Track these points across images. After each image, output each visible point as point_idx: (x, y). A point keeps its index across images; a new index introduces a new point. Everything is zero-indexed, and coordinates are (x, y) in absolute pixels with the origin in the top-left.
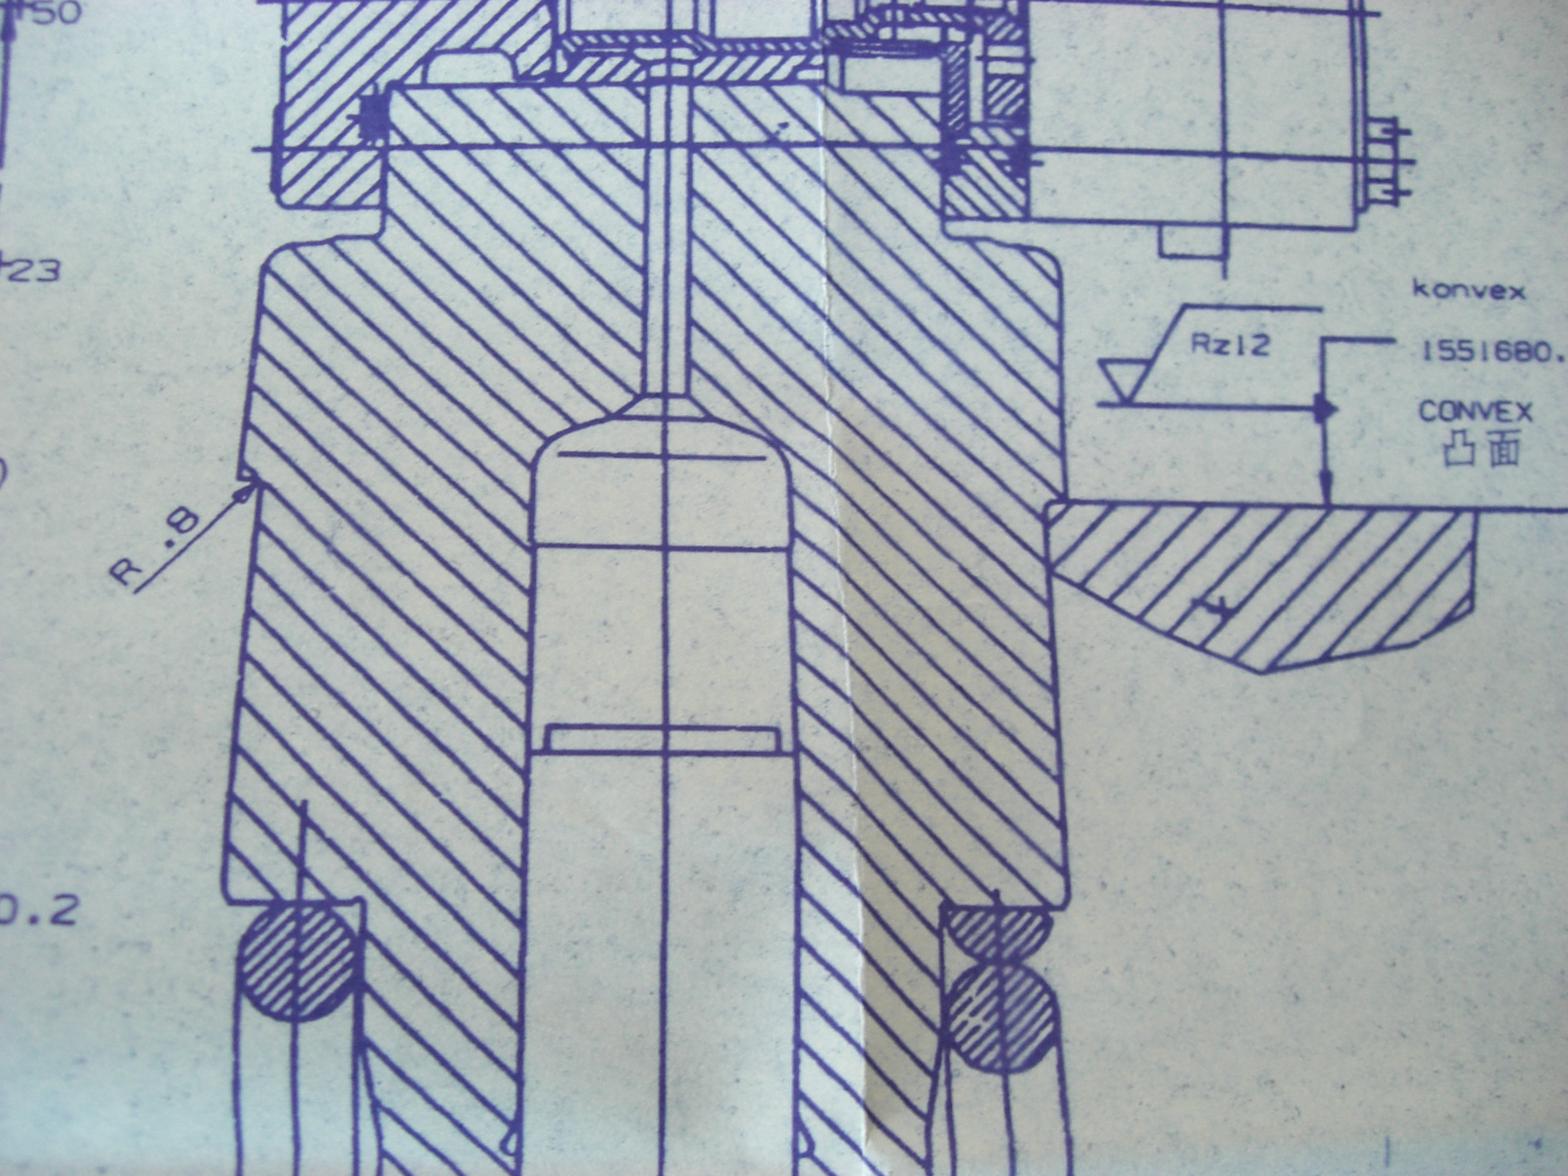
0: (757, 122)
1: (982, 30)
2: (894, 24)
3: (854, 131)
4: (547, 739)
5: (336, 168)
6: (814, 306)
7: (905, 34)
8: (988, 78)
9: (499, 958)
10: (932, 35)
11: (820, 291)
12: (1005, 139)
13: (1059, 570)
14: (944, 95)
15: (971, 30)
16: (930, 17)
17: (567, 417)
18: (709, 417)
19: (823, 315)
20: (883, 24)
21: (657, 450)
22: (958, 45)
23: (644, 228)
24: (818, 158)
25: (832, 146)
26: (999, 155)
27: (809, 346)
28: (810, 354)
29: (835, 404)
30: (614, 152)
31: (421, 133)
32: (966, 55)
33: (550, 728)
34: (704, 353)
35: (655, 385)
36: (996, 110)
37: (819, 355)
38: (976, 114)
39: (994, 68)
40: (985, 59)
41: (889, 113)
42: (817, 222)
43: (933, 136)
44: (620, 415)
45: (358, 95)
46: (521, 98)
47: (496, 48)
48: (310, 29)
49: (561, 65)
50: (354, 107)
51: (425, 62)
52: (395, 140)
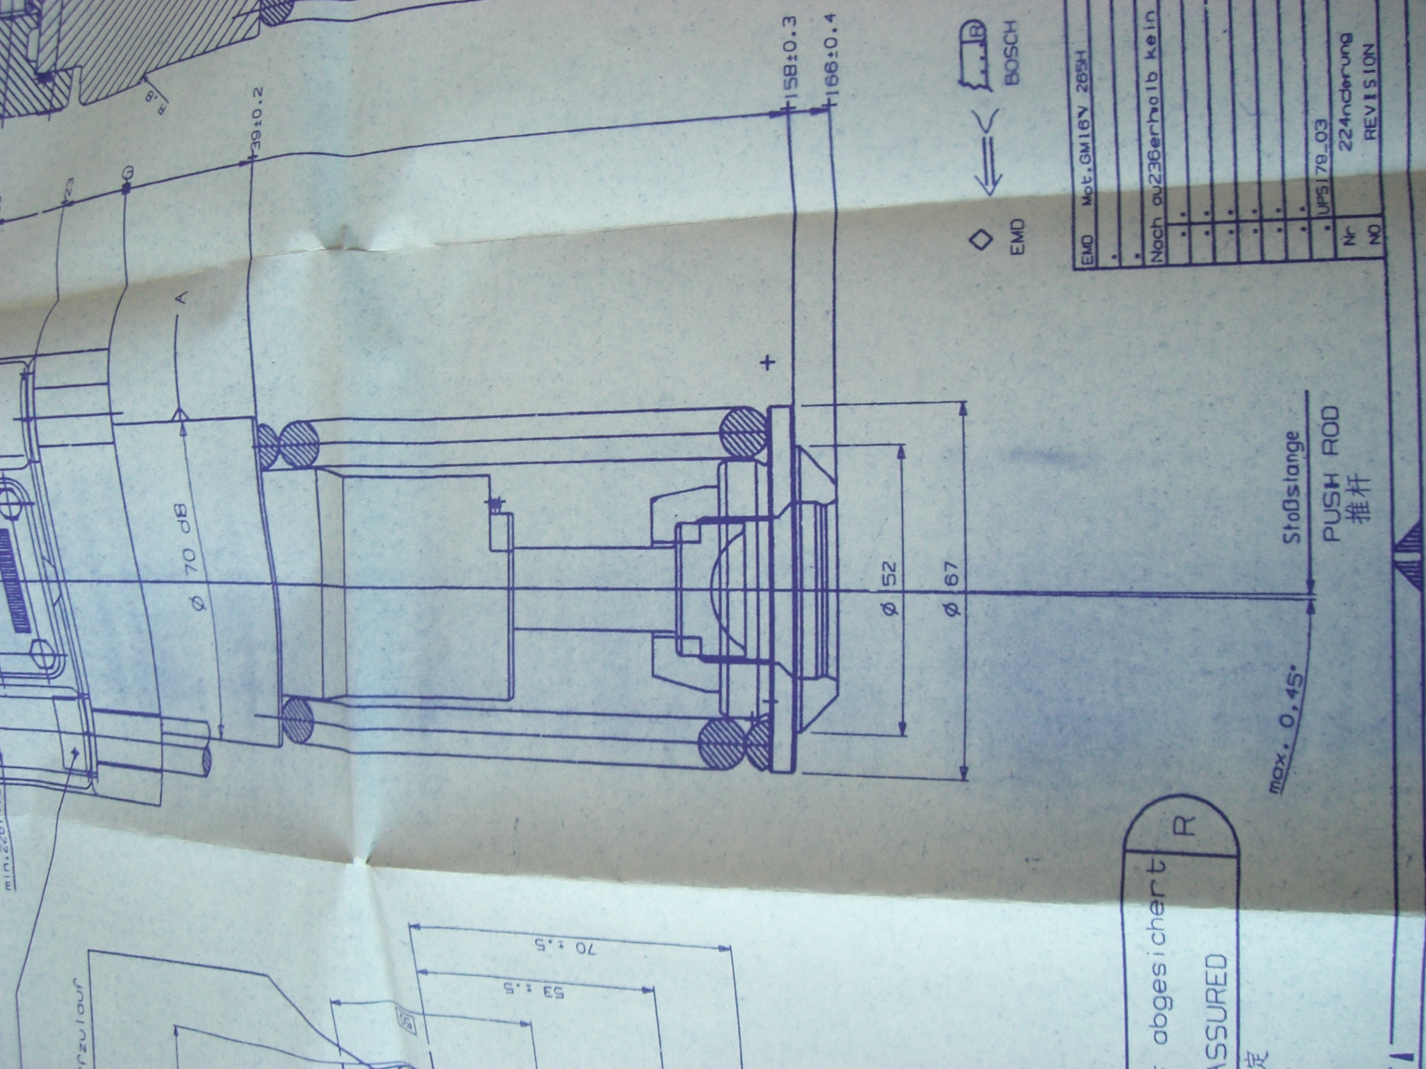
5: (59, 88)
31: (52, 59)
45: (36, 85)
46: (44, 24)
47: (27, 36)
48: (14, 107)
49: (35, 11)
50: (41, 86)
51: (28, 61)
52: (53, 69)
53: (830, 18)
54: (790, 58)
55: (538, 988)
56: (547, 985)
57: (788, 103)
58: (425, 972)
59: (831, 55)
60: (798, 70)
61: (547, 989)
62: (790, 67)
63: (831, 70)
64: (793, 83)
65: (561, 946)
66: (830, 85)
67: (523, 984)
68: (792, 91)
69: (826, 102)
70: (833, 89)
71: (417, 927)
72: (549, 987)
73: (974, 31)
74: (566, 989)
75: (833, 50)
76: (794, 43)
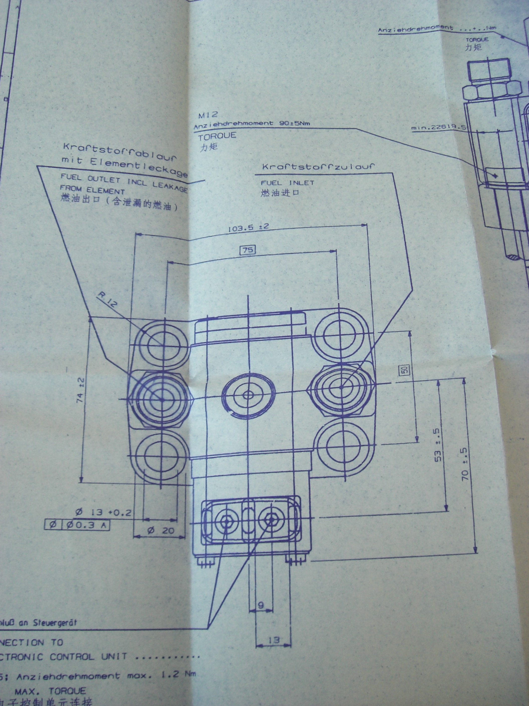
55: (439, 447)
56: (442, 453)
58: (438, 384)
61: (439, 453)
65: (464, 462)
67: (440, 439)
71: (464, 382)
72: (440, 454)
74: (440, 463)
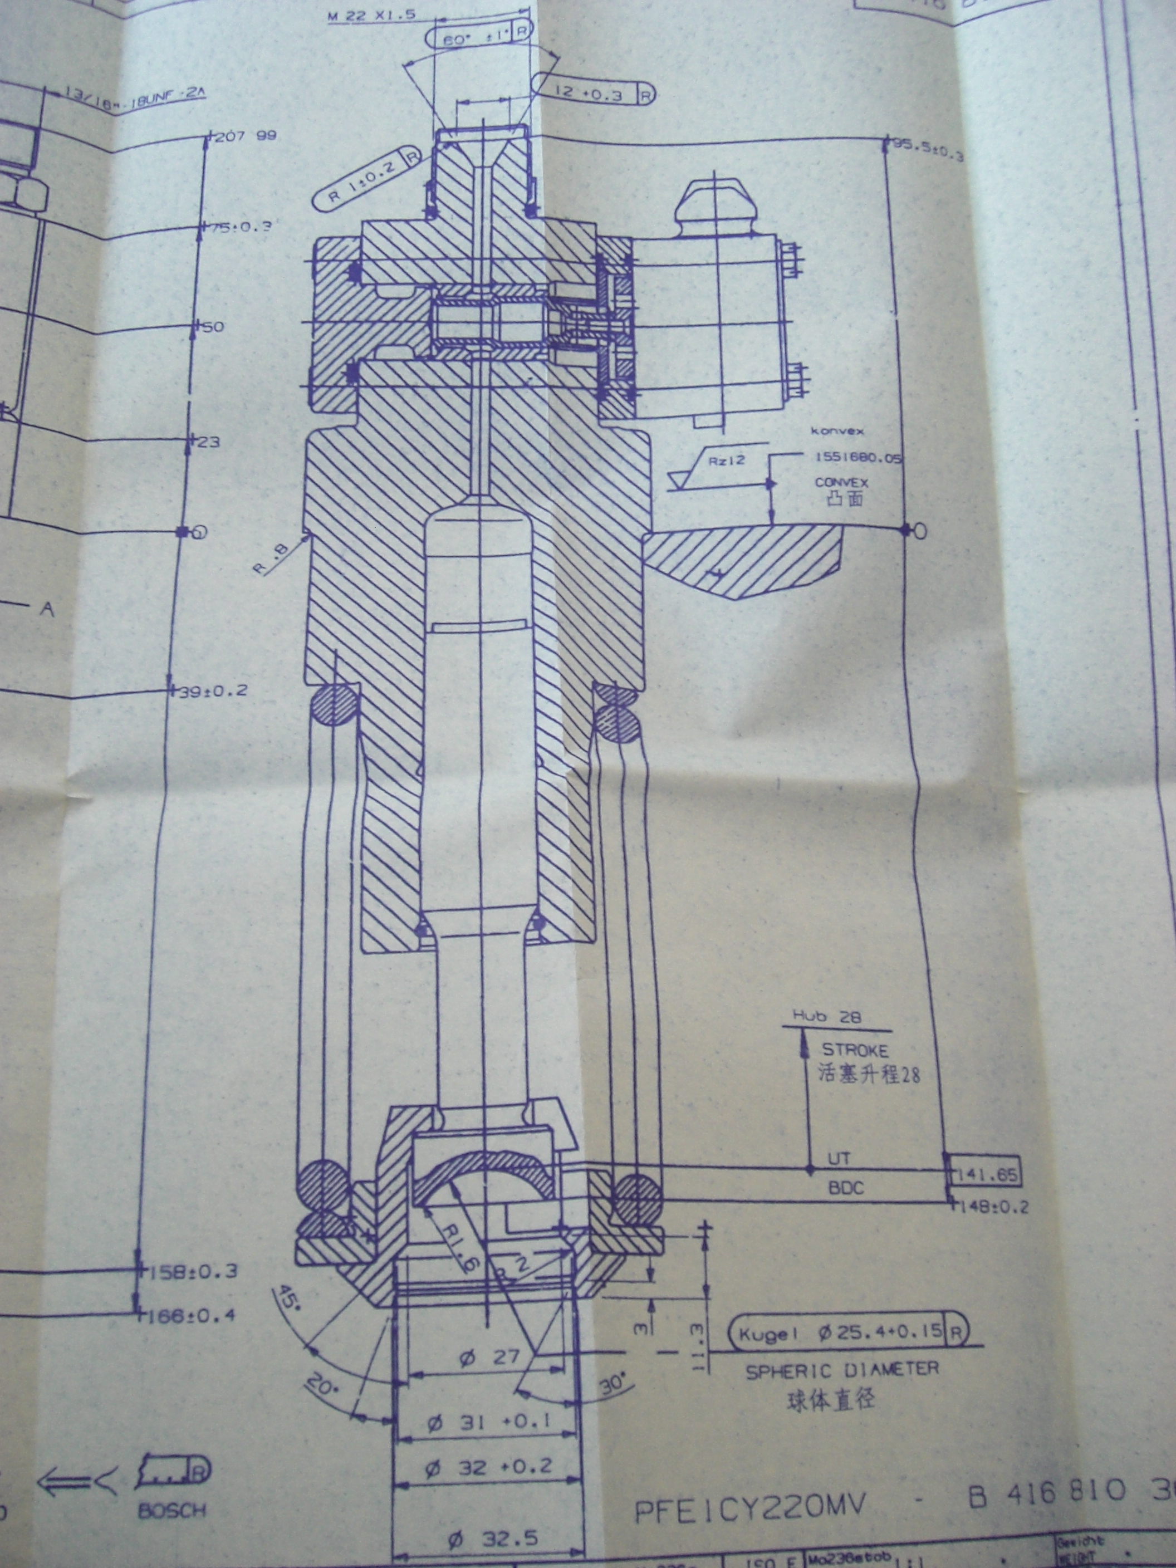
0: (519, 378)
1: (614, 341)
2: (577, 337)
3: (560, 381)
4: (433, 628)
5: (337, 395)
6: (543, 456)
7: (581, 342)
8: (617, 360)
9: (415, 702)
10: (593, 342)
11: (546, 449)
12: (625, 386)
13: (648, 562)
14: (598, 367)
15: (609, 340)
16: (592, 335)
17: (438, 505)
18: (498, 504)
19: (548, 460)
20: (572, 337)
21: (476, 518)
22: (604, 347)
23: (470, 423)
24: (545, 393)
25: (551, 387)
26: (622, 392)
27: (541, 473)
28: (542, 477)
29: (552, 498)
30: (457, 390)
31: (374, 381)
32: (608, 351)
33: (434, 624)
34: (496, 477)
35: (475, 491)
36: (621, 374)
37: (545, 477)
38: (612, 375)
39: (620, 356)
40: (616, 352)
41: (575, 374)
42: (545, 420)
43: (594, 384)
44: (461, 504)
45: (346, 363)
46: (417, 366)
47: (406, 344)
48: (324, 335)
49: (435, 352)
50: (344, 369)
51: (375, 349)
52: (362, 383)
53: (231, 1314)
54: (192, 1272)
57: (147, 1269)
59: (191, 1315)
60: (180, 1281)
62: (183, 1272)
63: (175, 1316)
64: (166, 1275)
66: (160, 1315)
68: (158, 1274)
69: (143, 1310)
70: (156, 1317)
73: (199, 1470)
75: (195, 1319)
76: (207, 1277)
